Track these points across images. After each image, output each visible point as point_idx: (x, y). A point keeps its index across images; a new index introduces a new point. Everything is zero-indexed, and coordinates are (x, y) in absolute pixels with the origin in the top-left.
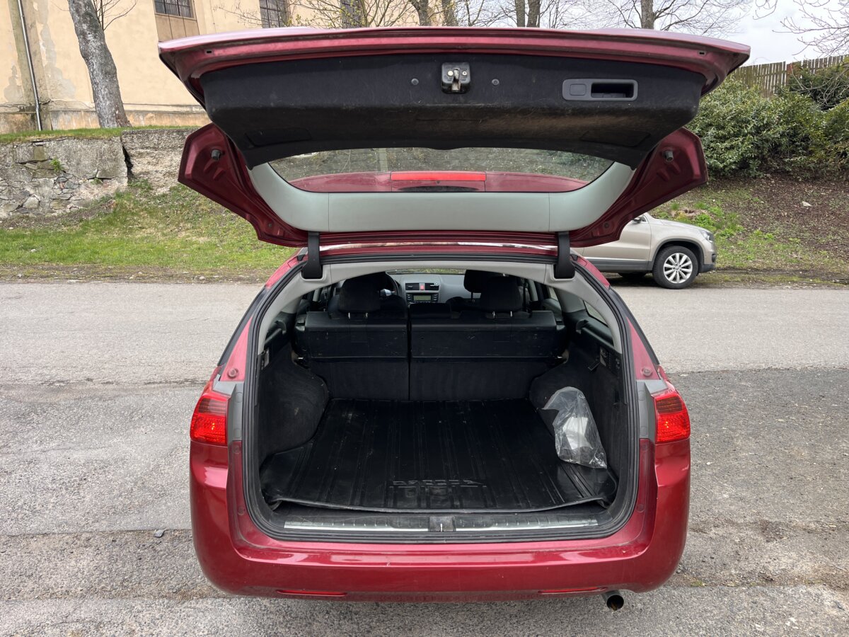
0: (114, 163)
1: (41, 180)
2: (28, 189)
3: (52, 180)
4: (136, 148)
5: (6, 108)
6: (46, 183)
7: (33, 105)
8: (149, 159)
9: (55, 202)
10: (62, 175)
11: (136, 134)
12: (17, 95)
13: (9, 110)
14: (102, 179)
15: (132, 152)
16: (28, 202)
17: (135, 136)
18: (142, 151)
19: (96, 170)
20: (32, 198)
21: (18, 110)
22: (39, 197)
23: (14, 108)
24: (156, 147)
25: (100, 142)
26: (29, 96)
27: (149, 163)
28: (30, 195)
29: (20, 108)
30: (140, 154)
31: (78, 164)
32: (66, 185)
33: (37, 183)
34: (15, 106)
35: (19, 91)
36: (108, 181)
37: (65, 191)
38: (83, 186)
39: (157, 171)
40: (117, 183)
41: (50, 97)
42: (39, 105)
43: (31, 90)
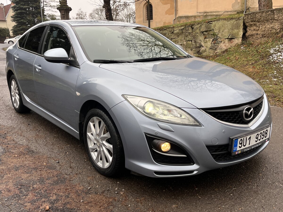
0: (238, 31)
1: (207, 40)
2: (203, 44)
3: (211, 40)
4: (249, 22)
5: (231, 12)
6: (209, 40)
7: (243, 10)
8: (255, 27)
9: (211, 50)
10: (216, 37)
11: (250, 14)
12: (237, 6)
13: (232, 13)
14: (231, 39)
15: (247, 24)
16: (201, 50)
17: (250, 15)
18: (252, 23)
19: (229, 34)
20: (203, 48)
21: (236, 13)
22: (205, 48)
23: (235, 12)
24: (259, 21)
25: (234, 20)
26: (242, 6)
27: (254, 30)
28: (203, 47)
29: (237, 12)
30: (251, 25)
31: (223, 32)
32: (216, 42)
33: (206, 41)
34: (235, 11)
35: (238, 4)
36: (233, 40)
37: (215, 44)
38: (222, 42)
39: (257, 34)
40: (237, 41)
41: (250, 6)
42: (246, 10)
43: (244, 3)
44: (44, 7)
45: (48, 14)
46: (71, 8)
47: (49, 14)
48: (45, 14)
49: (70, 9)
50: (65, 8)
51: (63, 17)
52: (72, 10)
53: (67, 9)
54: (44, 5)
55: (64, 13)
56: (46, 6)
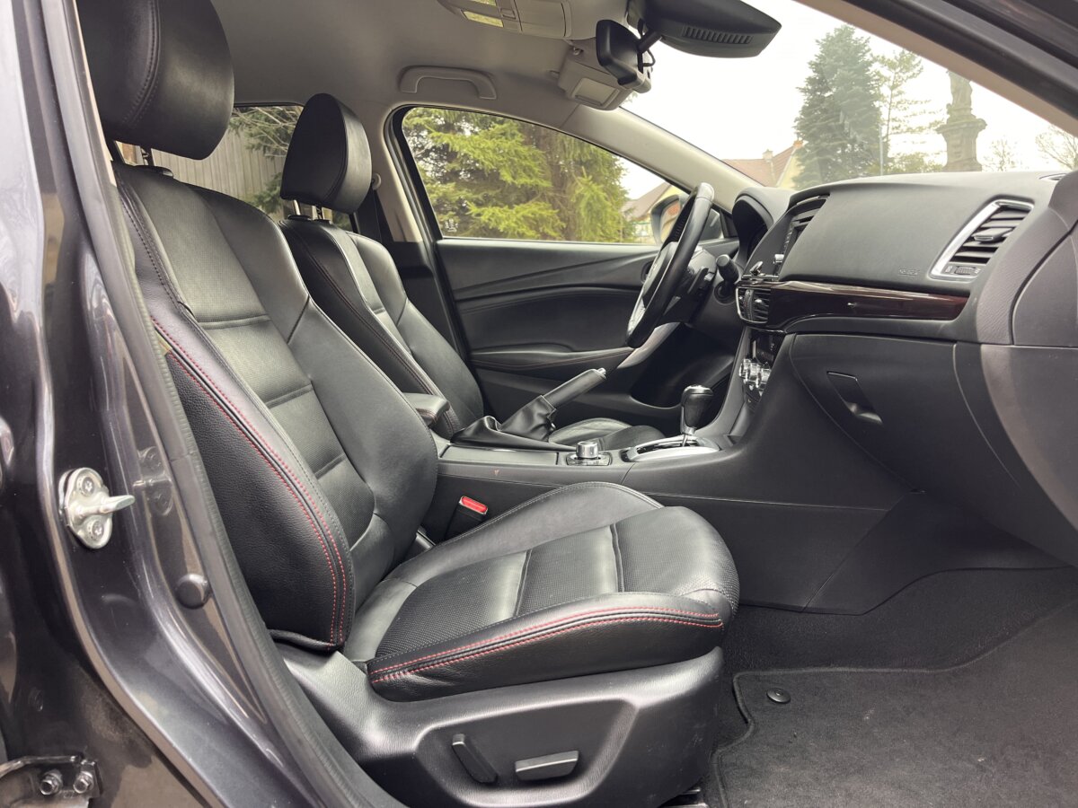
44: (887, 135)
45: (898, 154)
46: (983, 121)
47: (901, 155)
48: (890, 155)
49: (980, 124)
50: (965, 126)
51: (956, 153)
52: (987, 127)
53: (971, 125)
54: (890, 131)
55: (959, 142)
56: (895, 131)
